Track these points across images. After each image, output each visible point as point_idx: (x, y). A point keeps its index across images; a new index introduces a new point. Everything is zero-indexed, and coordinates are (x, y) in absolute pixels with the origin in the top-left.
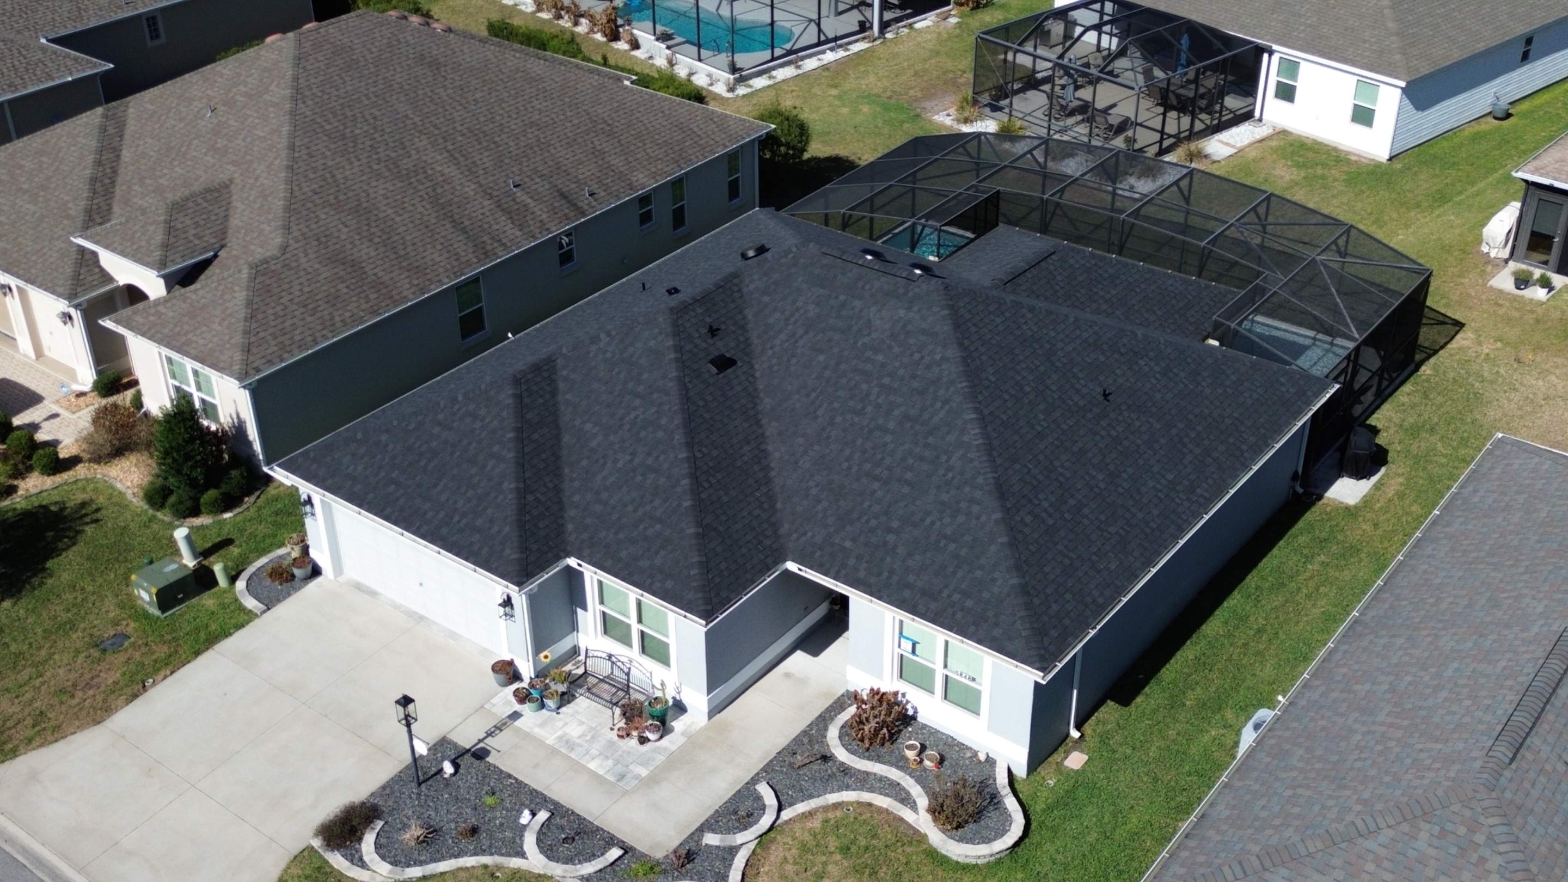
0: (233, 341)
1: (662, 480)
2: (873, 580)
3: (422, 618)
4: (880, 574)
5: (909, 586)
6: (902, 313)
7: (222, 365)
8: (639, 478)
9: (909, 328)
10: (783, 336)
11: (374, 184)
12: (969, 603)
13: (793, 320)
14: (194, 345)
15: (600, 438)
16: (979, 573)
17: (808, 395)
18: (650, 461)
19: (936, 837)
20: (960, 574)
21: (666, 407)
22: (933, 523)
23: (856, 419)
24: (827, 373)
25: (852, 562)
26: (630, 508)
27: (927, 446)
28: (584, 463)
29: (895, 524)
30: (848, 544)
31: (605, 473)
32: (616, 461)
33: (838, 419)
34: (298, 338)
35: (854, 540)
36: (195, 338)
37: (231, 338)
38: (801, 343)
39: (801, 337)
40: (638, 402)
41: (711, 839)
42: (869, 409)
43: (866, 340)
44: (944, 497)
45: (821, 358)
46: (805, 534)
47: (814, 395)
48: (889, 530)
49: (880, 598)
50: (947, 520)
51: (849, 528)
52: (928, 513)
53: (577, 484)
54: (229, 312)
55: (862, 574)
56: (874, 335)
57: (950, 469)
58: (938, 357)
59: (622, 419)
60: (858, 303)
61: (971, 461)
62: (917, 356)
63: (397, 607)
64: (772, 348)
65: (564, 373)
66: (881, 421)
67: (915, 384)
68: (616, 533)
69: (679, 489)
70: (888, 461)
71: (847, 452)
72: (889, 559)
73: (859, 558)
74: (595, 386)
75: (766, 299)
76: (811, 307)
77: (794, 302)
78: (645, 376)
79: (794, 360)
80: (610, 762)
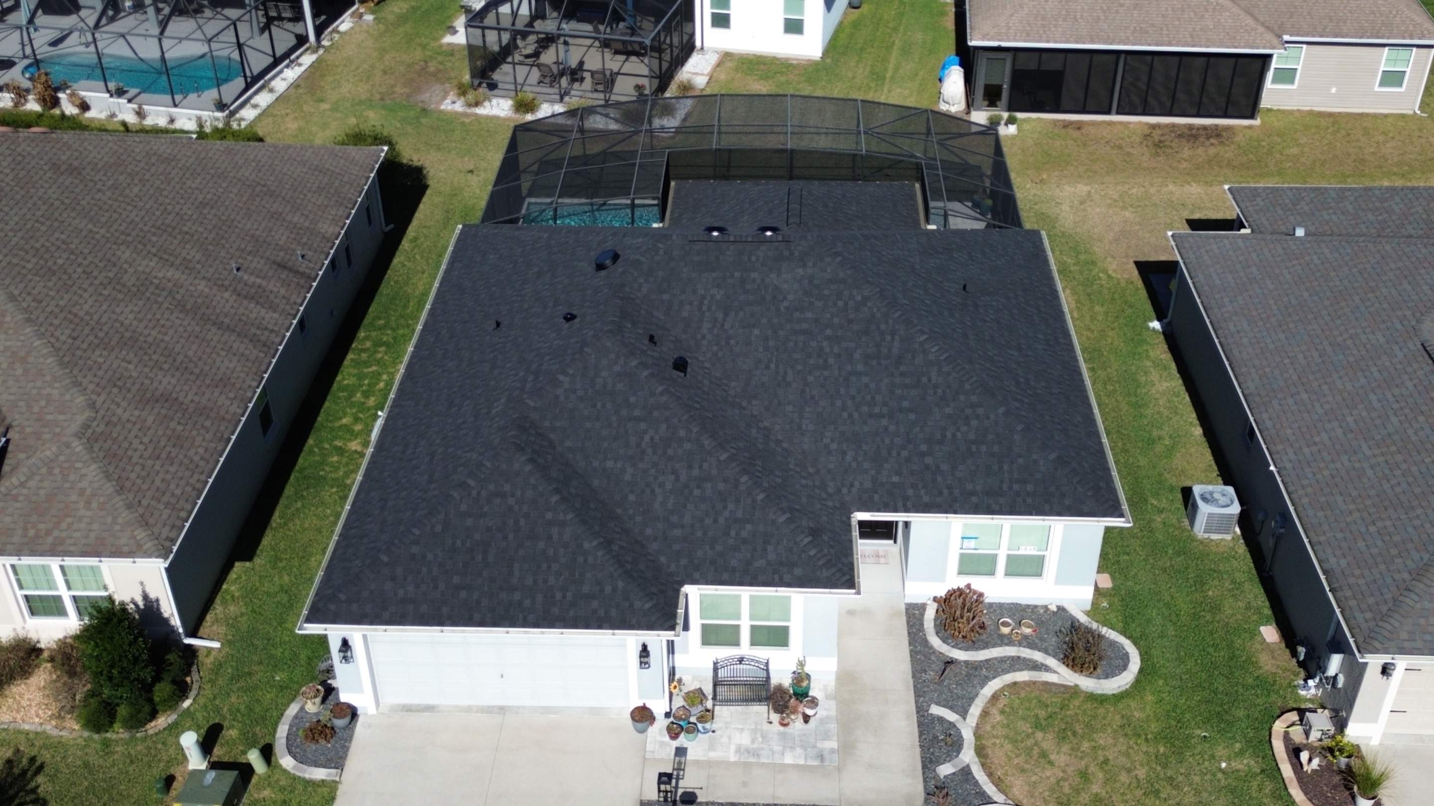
0: (120, 520)
1: (721, 486)
2: (939, 500)
3: (502, 710)
4: (941, 493)
5: (973, 493)
6: (800, 271)
7: (125, 549)
8: (697, 492)
9: (816, 282)
10: (706, 325)
11: (118, 310)
12: (1030, 488)
13: (705, 308)
14: (69, 541)
15: (630, 470)
16: (1021, 461)
17: (767, 367)
18: (696, 472)
19: (1086, 683)
20: (1006, 467)
21: (675, 420)
22: (954, 435)
23: (826, 373)
24: (771, 343)
25: (910, 492)
26: (708, 521)
27: (903, 374)
28: (632, 497)
29: (924, 448)
30: (896, 479)
31: (660, 499)
32: (662, 485)
33: (810, 379)
34: (178, 492)
35: (899, 473)
36: (64, 534)
37: (115, 518)
38: (727, 326)
39: (724, 320)
40: (643, 426)
41: (945, 770)
42: (831, 361)
43: (786, 303)
44: (948, 410)
45: (756, 332)
46: (852, 485)
47: (772, 366)
48: (923, 455)
49: (955, 512)
50: (964, 429)
51: (886, 466)
52: (944, 429)
53: (638, 519)
54: (89, 492)
55: (926, 499)
56: (790, 297)
57: (936, 387)
58: (859, 298)
59: (638, 445)
60: (754, 275)
61: (948, 374)
62: (840, 304)
63: (468, 709)
64: (704, 337)
65: (547, 424)
66: (849, 368)
67: (856, 327)
68: (712, 548)
69: (742, 488)
70: (879, 398)
71: (839, 403)
72: (939, 479)
73: (914, 486)
74: (588, 425)
75: (666, 297)
76: (714, 291)
77: (695, 292)
78: (633, 399)
79: (732, 342)
80: (799, 751)
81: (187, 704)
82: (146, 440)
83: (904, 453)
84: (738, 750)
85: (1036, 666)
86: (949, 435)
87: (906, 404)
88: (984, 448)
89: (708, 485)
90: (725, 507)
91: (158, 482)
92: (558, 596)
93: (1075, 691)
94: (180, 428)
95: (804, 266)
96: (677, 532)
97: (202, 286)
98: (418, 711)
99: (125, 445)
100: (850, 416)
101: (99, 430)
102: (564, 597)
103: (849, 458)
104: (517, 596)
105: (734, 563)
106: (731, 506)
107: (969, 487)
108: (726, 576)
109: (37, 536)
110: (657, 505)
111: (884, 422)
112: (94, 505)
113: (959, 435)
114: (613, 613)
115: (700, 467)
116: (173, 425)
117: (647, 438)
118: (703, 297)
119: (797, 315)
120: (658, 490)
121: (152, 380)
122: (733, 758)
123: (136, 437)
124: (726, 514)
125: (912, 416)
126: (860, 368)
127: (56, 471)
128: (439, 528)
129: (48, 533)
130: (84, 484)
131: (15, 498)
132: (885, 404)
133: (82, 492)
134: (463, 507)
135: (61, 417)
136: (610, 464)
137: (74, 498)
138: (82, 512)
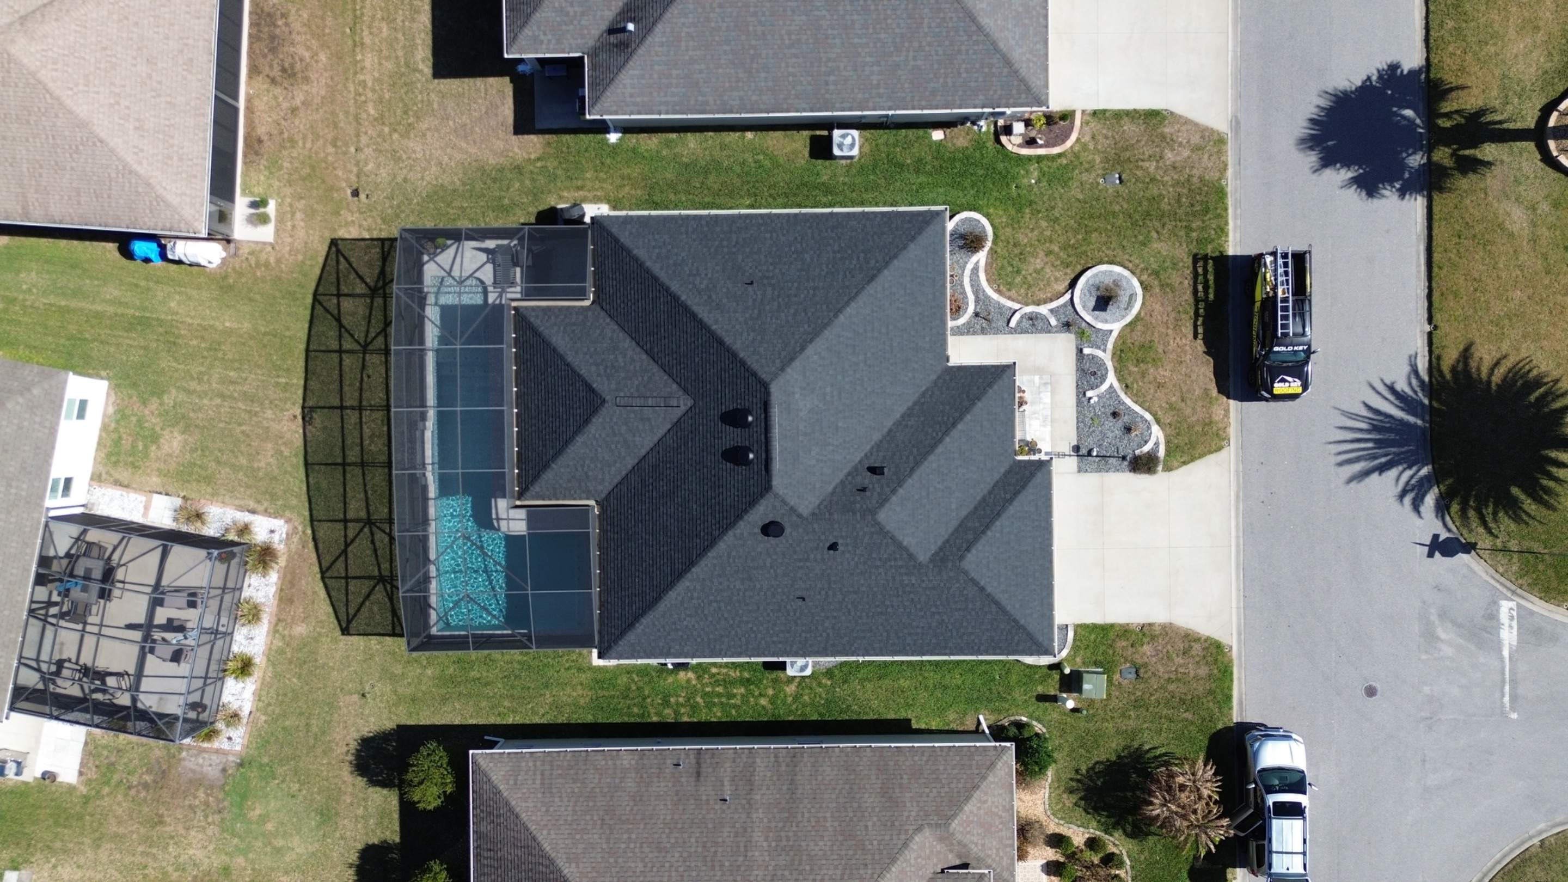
19: (989, 244)
21: (927, 470)
22: (901, 303)
24: (847, 414)
26: (982, 446)
27: (865, 331)
28: (971, 491)
29: (909, 321)
30: (927, 339)
31: (971, 475)
32: (964, 474)
35: (924, 337)
37: (992, 783)
38: (837, 443)
39: (833, 445)
41: (1053, 322)
43: (821, 405)
44: (887, 305)
48: (913, 321)
51: (920, 344)
53: (982, 486)
54: (979, 805)
55: (938, 322)
56: (816, 402)
58: (815, 357)
59: (942, 490)
60: (801, 427)
61: (864, 302)
64: (845, 458)
66: (862, 365)
67: (835, 360)
69: (964, 427)
71: (883, 371)
80: (1042, 395)
81: (1024, 719)
82: (927, 790)
83: (912, 333)
84: (1044, 426)
85: (975, 270)
86: (901, 306)
87: (884, 330)
88: (908, 285)
90: (974, 437)
91: (956, 771)
93: (990, 250)
94: (905, 776)
95: (794, 393)
97: (758, 815)
99: (938, 800)
100: (892, 364)
101: (936, 818)
102: (1036, 520)
103: (916, 366)
105: (1003, 431)
106: (974, 433)
107: (931, 297)
109: (1001, 823)
110: (975, 476)
111: (895, 344)
112: (985, 798)
113: (901, 300)
116: (905, 781)
117: (938, 486)
119: (828, 398)
120: (966, 477)
121: (873, 808)
122: (1049, 428)
123: (928, 796)
124: (978, 436)
125: (891, 327)
126: (861, 357)
127: (968, 829)
129: (1000, 817)
130: (975, 809)
131: (983, 845)
132: (884, 343)
133: (979, 808)
135: (927, 844)
136: (953, 506)
137: (982, 812)
138: (989, 803)
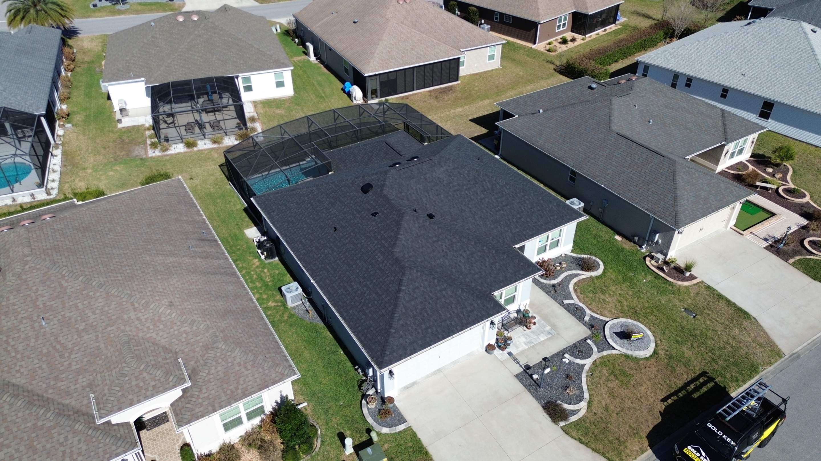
0: (266, 368)
2: (534, 232)
3: (439, 370)
4: (533, 229)
5: (542, 225)
6: (442, 169)
7: (277, 379)
8: (473, 259)
9: (449, 171)
10: (424, 199)
12: (556, 217)
13: (419, 193)
14: (249, 388)
15: (446, 261)
16: (547, 209)
17: (454, 207)
18: (468, 252)
19: (593, 274)
20: (545, 213)
22: (524, 208)
23: (473, 202)
25: (524, 233)
28: (454, 270)
30: (517, 230)
31: (463, 267)
32: (460, 262)
33: (470, 206)
34: (272, 346)
35: (517, 228)
36: (245, 386)
37: (263, 368)
38: (431, 197)
39: (429, 195)
42: (472, 197)
44: (518, 201)
45: (442, 196)
46: (506, 237)
48: (520, 218)
49: (541, 234)
50: (526, 205)
51: (512, 227)
52: (520, 207)
54: (242, 363)
55: (530, 233)
56: (445, 179)
58: (466, 172)
60: (428, 176)
62: (462, 176)
67: (472, 183)
70: (495, 205)
71: (484, 211)
72: (529, 224)
73: (524, 230)
74: (421, 250)
75: (403, 194)
76: (418, 186)
77: (412, 188)
78: (430, 235)
79: (437, 202)
80: (542, 335)
81: (319, 432)
82: (240, 331)
83: (514, 220)
84: (526, 344)
85: (576, 275)
88: (535, 209)
89: (475, 255)
90: (485, 261)
91: (262, 346)
92: (462, 315)
93: (591, 278)
94: (244, 321)
96: (476, 276)
97: (187, 260)
98: (410, 387)
99: (236, 337)
100: (491, 214)
101: (222, 336)
102: (464, 315)
103: (499, 229)
104: (448, 322)
105: (501, 279)
106: (487, 259)
108: (502, 284)
110: (463, 269)
111: (502, 212)
114: (483, 313)
115: (468, 250)
116: (241, 321)
117: (444, 247)
118: (416, 189)
120: (460, 264)
121: (214, 306)
123: (236, 332)
124: (487, 263)
127: (220, 361)
128: (404, 310)
129: (237, 389)
130: (238, 360)
131: (209, 381)
133: (239, 364)
134: (407, 299)
135: (199, 338)
137: (237, 368)
138: (246, 373)
